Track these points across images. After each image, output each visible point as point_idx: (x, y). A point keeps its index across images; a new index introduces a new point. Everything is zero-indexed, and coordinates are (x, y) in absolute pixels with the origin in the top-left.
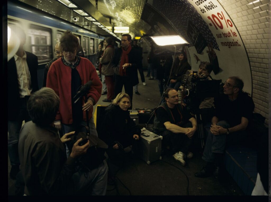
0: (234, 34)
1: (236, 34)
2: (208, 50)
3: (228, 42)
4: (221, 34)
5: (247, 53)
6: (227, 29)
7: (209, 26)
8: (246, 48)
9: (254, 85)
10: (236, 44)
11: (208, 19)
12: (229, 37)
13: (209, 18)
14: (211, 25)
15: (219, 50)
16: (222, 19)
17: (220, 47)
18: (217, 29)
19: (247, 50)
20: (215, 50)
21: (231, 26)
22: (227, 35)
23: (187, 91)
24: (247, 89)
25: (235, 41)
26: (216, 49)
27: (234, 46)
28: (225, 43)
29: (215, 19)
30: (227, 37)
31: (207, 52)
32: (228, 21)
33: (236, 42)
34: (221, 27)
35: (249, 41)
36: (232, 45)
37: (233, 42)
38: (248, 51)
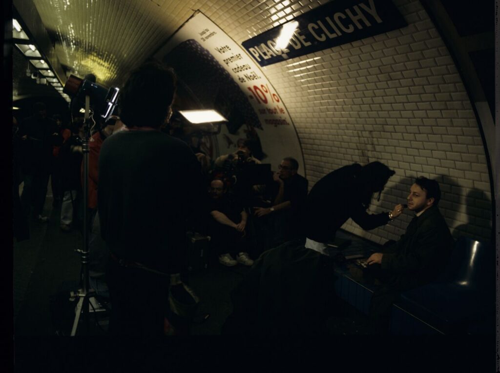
0: (282, 111)
1: (283, 110)
2: (246, 128)
3: (274, 120)
4: (264, 110)
5: (297, 133)
6: (272, 103)
7: (249, 99)
8: (296, 127)
9: (307, 171)
10: (283, 122)
11: (248, 90)
12: (275, 113)
13: (250, 89)
14: (251, 97)
15: (262, 129)
16: (266, 92)
17: (264, 125)
18: (259, 102)
19: (297, 129)
20: (256, 129)
21: (278, 101)
22: (272, 112)
23: (234, 178)
24: (301, 172)
25: (283, 118)
26: (258, 127)
27: (281, 124)
28: (270, 120)
29: (258, 91)
30: (272, 113)
31: (245, 131)
32: (274, 95)
33: (284, 120)
34: (266, 101)
35: (298, 119)
36: (279, 124)
37: (280, 120)
38: (298, 132)
